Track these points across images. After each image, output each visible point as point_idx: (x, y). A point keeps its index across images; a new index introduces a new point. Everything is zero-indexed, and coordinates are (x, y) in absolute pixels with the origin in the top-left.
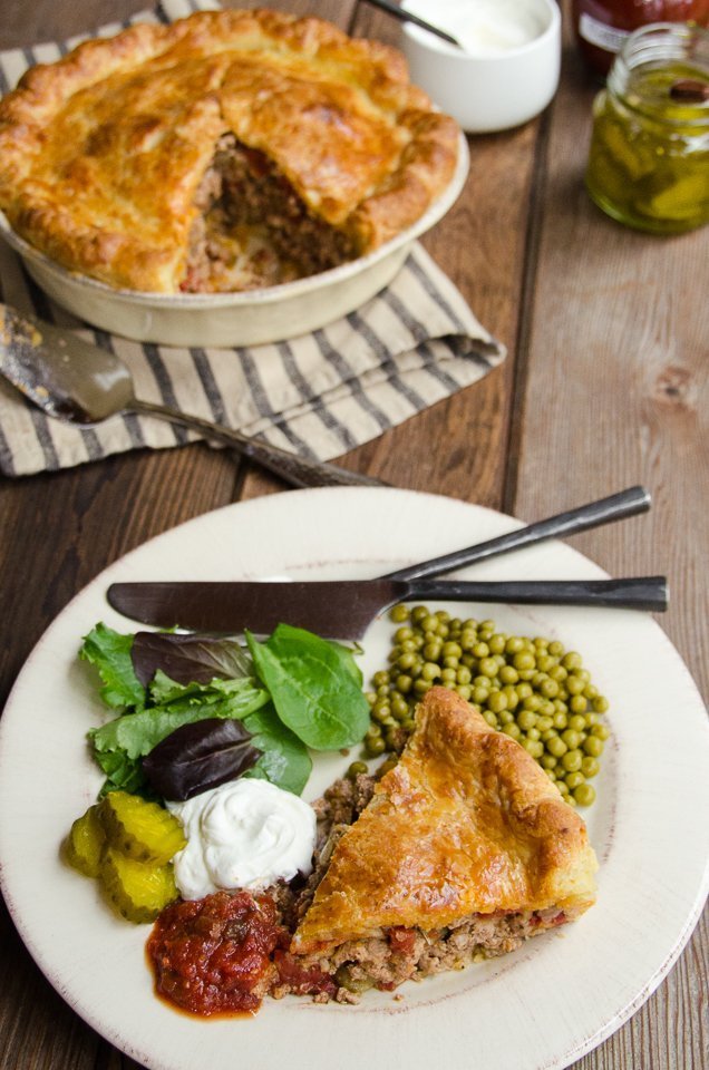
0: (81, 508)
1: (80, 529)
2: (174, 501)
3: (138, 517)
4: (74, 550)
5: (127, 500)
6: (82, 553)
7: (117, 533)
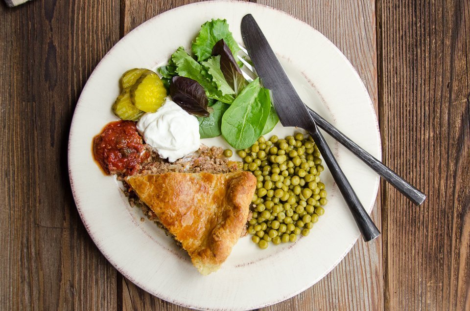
0: (49, 17)
1: (51, 29)
2: (93, 7)
3: (78, 18)
4: (52, 42)
5: (70, 10)
6: (56, 44)
7: (70, 29)
